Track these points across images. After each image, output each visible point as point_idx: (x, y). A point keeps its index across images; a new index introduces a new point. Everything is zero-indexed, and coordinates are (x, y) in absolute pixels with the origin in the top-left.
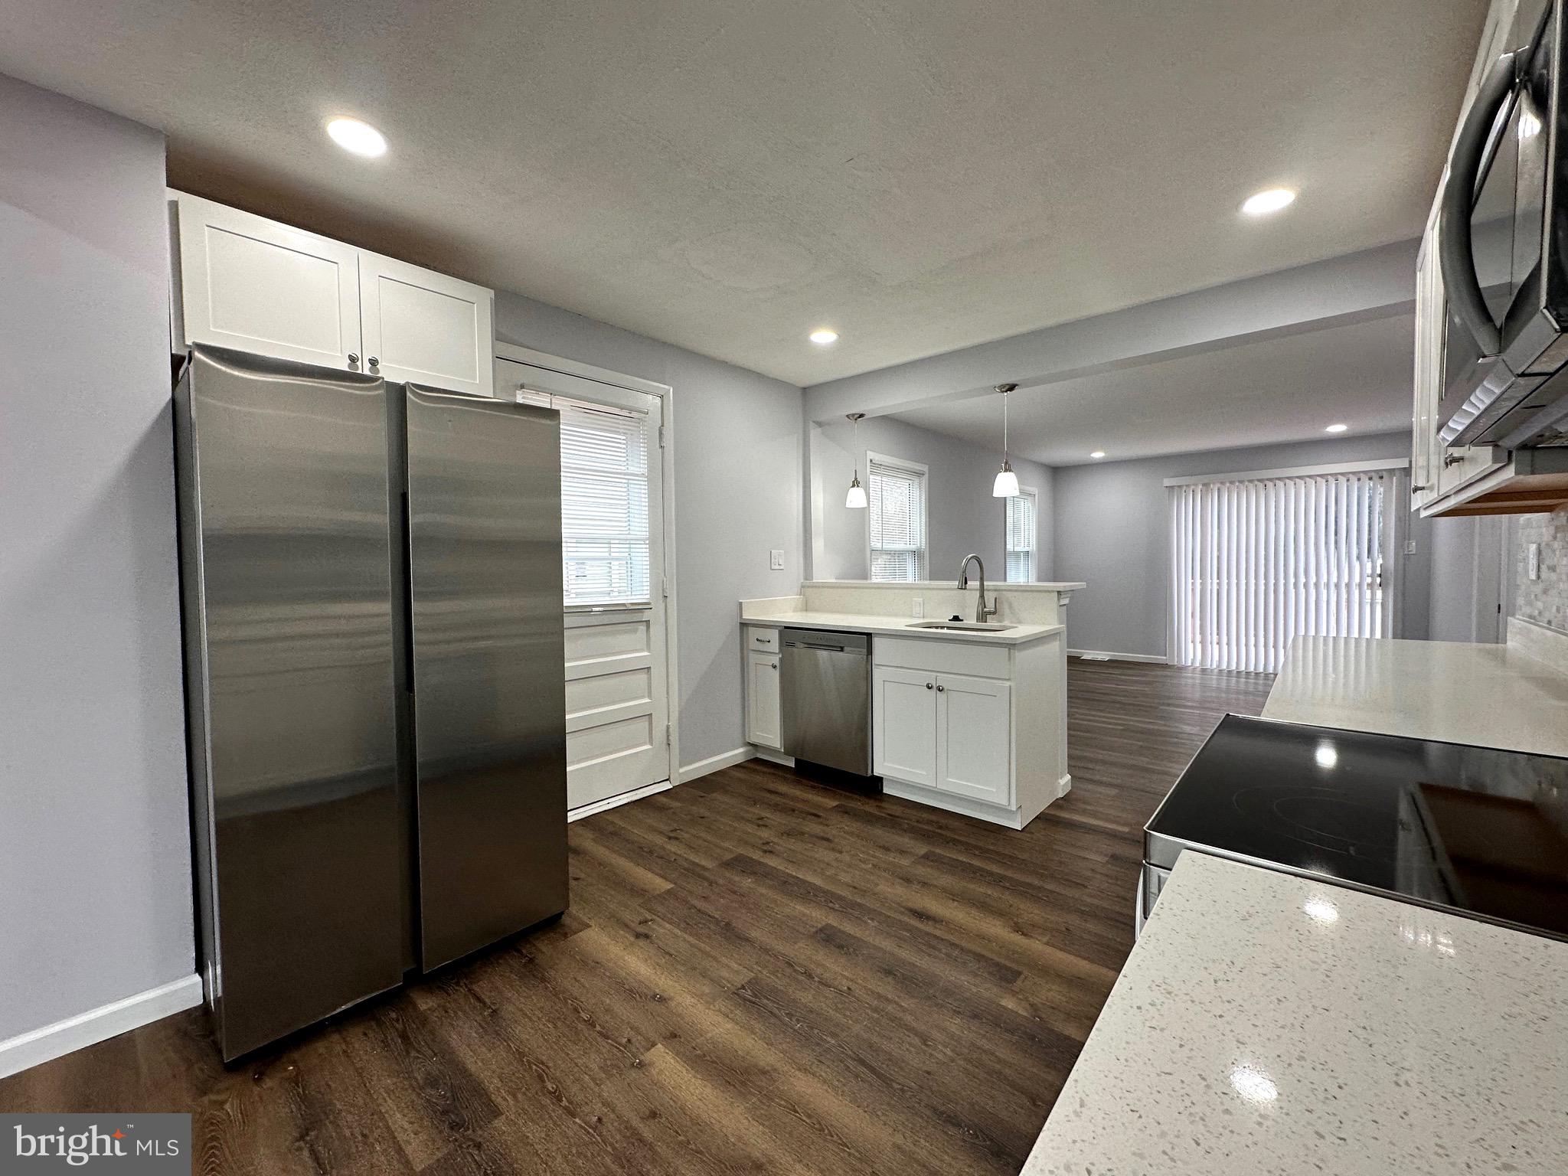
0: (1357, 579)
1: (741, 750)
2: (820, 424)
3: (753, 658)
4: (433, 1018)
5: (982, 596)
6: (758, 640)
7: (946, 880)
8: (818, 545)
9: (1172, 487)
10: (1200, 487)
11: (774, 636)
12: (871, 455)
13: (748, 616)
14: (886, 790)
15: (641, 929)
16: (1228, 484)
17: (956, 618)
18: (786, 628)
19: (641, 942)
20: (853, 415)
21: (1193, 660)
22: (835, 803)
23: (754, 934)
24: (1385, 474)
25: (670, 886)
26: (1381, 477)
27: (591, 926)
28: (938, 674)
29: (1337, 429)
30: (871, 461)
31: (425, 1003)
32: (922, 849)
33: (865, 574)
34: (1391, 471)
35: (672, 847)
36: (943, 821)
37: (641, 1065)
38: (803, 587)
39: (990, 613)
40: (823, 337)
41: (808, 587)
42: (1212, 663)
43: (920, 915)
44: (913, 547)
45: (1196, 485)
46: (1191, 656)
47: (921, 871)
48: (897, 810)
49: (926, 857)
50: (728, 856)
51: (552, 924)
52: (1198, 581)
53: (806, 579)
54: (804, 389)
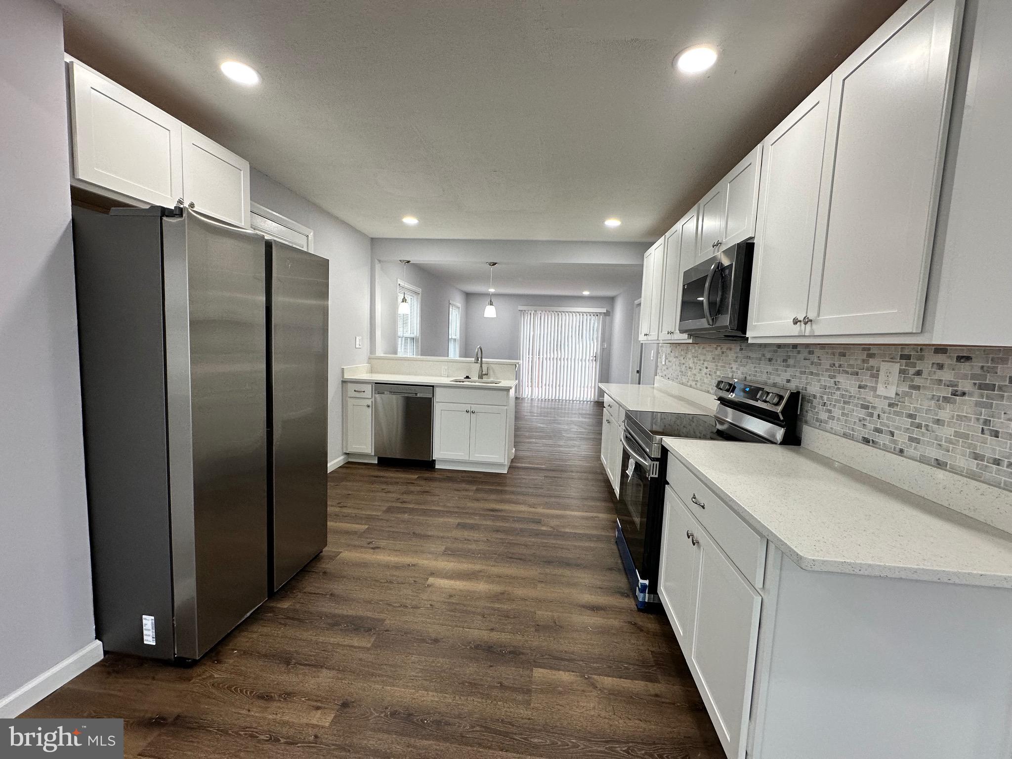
0: (588, 358)
1: (342, 457)
2: (380, 261)
3: (351, 402)
4: (298, 606)
5: (481, 366)
6: (355, 391)
7: (493, 497)
8: (378, 333)
9: (522, 311)
10: (533, 312)
11: (368, 389)
12: (400, 282)
13: (347, 376)
14: (437, 467)
15: (371, 546)
16: (544, 312)
17: (467, 377)
18: (376, 383)
19: (377, 550)
20: (404, 261)
21: (528, 395)
22: (417, 476)
23: (430, 533)
24: (599, 315)
25: (367, 527)
26: (597, 315)
27: (341, 552)
28: (472, 405)
29: (586, 293)
30: (399, 285)
31: (285, 605)
32: (475, 488)
33: (395, 353)
34: (600, 313)
35: (345, 510)
36: (473, 475)
37: (429, 586)
38: (369, 359)
39: (485, 375)
40: (410, 220)
41: (373, 359)
42: (535, 396)
43: (493, 510)
44: (412, 336)
45: (532, 311)
46: (527, 393)
47: (479, 495)
48: (449, 475)
49: (477, 490)
50: (384, 509)
51: (317, 558)
52: (531, 356)
53: (371, 353)
54: (372, 239)
